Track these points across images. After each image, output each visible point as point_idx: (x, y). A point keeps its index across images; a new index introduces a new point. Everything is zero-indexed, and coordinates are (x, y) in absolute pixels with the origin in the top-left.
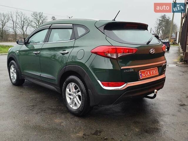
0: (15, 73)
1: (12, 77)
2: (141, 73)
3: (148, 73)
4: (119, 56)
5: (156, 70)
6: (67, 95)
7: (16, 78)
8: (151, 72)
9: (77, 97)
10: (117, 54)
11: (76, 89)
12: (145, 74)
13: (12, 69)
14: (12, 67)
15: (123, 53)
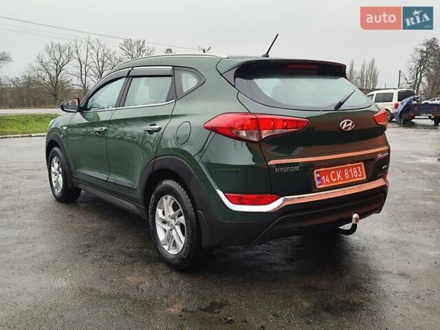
0: (60, 175)
1: (54, 184)
2: (318, 175)
3: (339, 176)
4: (263, 137)
5: (359, 168)
6: (158, 223)
7: (61, 185)
8: (347, 174)
9: (178, 228)
10: (260, 130)
11: (175, 210)
12: (329, 178)
13: (55, 166)
14: (54, 160)
15: (275, 129)
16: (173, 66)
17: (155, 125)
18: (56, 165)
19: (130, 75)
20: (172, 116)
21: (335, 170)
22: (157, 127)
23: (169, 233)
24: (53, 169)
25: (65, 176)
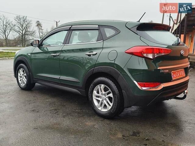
4: (156, 57)
5: (183, 71)
6: (94, 97)
8: (180, 73)
9: (107, 99)
10: (154, 54)
11: (105, 91)
12: (176, 75)
14: (20, 70)
15: (160, 53)
16: (99, 25)
17: (92, 52)
18: (22, 73)
19: (71, 29)
20: (103, 48)
21: (177, 72)
22: (94, 53)
23: (101, 102)
24: (19, 74)
25: (29, 77)
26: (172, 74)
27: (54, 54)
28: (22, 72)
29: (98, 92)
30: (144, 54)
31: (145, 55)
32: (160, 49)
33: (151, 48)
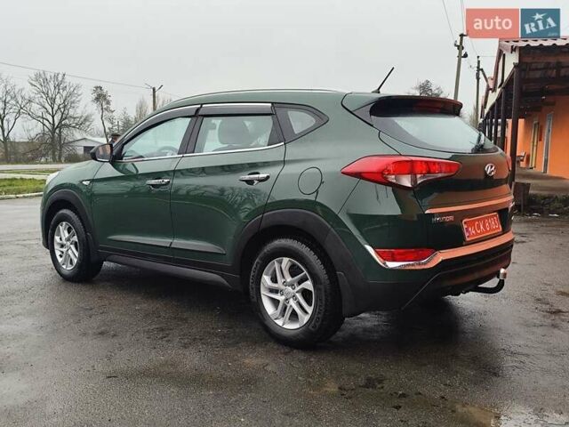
0: (73, 247)
1: (60, 260)
3: (482, 227)
4: (419, 182)
5: (495, 218)
7: (75, 261)
8: (487, 225)
9: (299, 296)
10: (415, 175)
11: (293, 275)
12: (475, 229)
13: (62, 235)
14: (61, 228)
15: (429, 172)
16: (272, 103)
17: (258, 173)
18: (65, 234)
19: (200, 113)
20: (284, 162)
21: (478, 220)
22: (262, 176)
23: (284, 304)
24: (57, 238)
25: (85, 247)
26: (465, 226)
27: (153, 182)
28: (66, 232)
29: (274, 280)
30: (389, 176)
31: (392, 178)
32: (430, 162)
33: (407, 161)
